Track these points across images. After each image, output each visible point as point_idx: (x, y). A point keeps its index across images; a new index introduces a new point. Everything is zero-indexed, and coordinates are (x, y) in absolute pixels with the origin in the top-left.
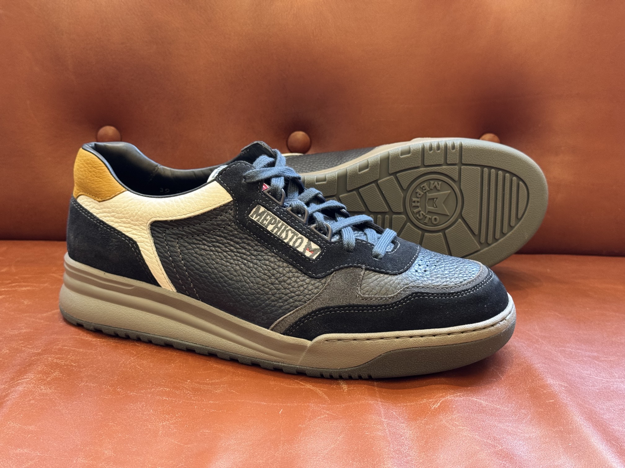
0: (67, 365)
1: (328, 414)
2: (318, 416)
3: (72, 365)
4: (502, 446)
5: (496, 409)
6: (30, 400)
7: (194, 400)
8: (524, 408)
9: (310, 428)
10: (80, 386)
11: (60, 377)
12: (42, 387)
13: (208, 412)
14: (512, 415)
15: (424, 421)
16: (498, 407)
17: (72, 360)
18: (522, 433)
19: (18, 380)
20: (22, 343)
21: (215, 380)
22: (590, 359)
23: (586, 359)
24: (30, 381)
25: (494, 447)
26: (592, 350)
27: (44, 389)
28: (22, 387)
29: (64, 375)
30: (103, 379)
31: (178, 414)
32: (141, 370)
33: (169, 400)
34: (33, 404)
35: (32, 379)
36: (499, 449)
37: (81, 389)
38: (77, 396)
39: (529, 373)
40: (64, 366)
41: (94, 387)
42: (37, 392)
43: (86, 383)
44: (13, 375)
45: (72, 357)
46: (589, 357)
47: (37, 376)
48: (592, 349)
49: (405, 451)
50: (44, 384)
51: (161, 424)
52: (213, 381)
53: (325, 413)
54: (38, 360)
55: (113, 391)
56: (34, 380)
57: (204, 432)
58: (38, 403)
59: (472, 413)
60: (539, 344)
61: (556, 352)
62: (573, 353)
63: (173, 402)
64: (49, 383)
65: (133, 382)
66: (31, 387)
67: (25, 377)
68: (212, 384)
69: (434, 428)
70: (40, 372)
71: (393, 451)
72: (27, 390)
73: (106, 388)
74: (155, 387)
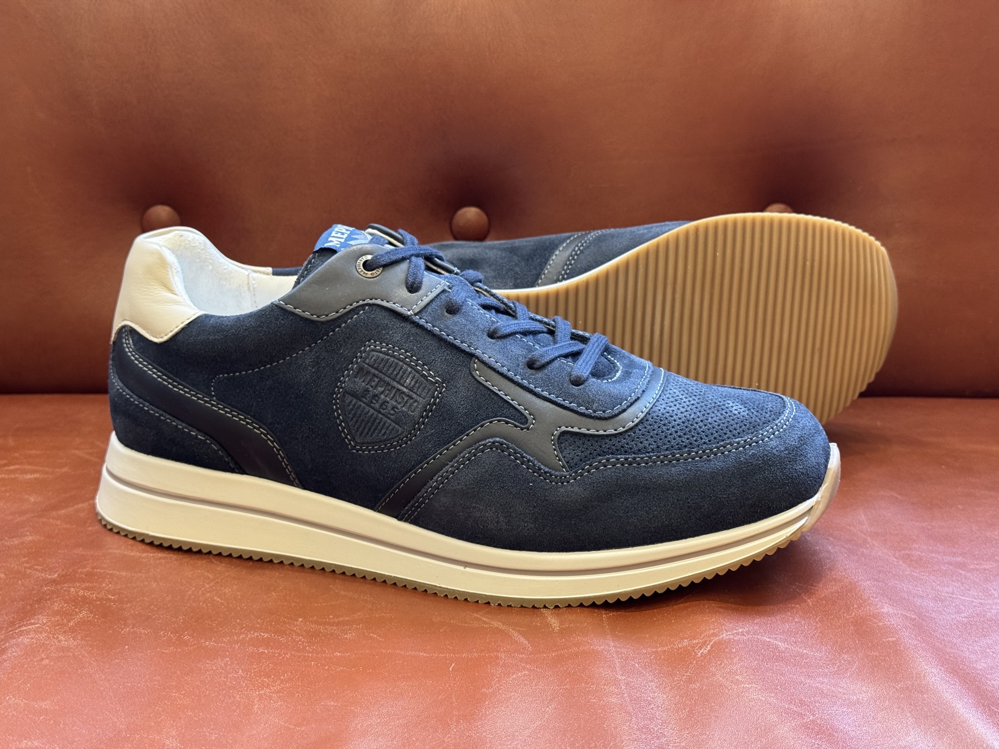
0: (101, 599)
1: (529, 670)
2: (513, 673)
3: (110, 599)
4: (814, 715)
5: (802, 656)
6: (42, 659)
7: (309, 652)
8: (847, 652)
9: (501, 694)
10: (123, 634)
11: (89, 619)
12: (61, 637)
13: (332, 670)
14: (828, 664)
15: (685, 677)
16: (805, 651)
17: (108, 591)
18: (844, 694)
19: (22, 626)
20: (27, 562)
21: (342, 616)
22: (951, 568)
23: (945, 568)
24: (40, 628)
25: (801, 715)
26: (954, 553)
27: (64, 641)
28: (28, 638)
29: (96, 615)
30: (161, 621)
31: (284, 677)
32: (222, 604)
33: (269, 652)
34: (47, 665)
35: (44, 625)
36: (809, 720)
37: (124, 637)
38: (117, 650)
39: (853, 594)
40: (96, 601)
41: (146, 635)
42: (52, 645)
43: (133, 628)
44: (13, 617)
45: (108, 585)
46: (950, 563)
47: (53, 619)
48: (954, 550)
49: (656, 729)
50: (64, 632)
51: (257, 693)
52: (341, 619)
53: (524, 668)
54: (53, 592)
55: (176, 640)
56: (47, 626)
57: (329, 706)
58: (55, 663)
59: (763, 660)
60: (867, 548)
61: (896, 558)
62: (924, 559)
63: (275, 656)
64: (72, 630)
65: (209, 625)
66: (43, 638)
67: (33, 621)
68: (339, 624)
69: (703, 687)
70: (57, 613)
71: (638, 730)
72: (36, 643)
73: (165, 636)
74: (246, 632)
